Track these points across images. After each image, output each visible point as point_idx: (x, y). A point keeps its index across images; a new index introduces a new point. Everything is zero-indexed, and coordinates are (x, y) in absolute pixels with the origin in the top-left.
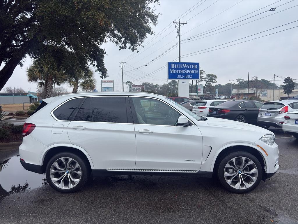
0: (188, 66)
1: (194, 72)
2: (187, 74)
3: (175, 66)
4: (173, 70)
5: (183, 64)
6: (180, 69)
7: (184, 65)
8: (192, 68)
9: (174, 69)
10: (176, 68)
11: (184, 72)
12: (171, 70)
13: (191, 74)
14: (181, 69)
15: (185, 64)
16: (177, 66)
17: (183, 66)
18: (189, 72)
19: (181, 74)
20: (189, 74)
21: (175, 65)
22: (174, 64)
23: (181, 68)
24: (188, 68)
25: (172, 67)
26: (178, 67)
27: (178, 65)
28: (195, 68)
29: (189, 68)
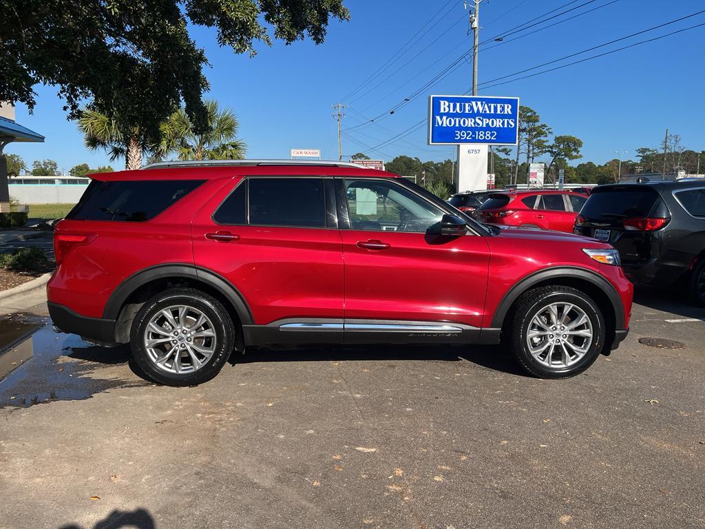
0: (486, 106)
1: (503, 124)
2: (482, 129)
3: (449, 106)
4: (444, 118)
5: (474, 103)
6: (463, 115)
7: (477, 104)
8: (499, 112)
9: (448, 115)
10: (451, 111)
11: (474, 123)
12: (438, 118)
13: (495, 129)
14: (468, 116)
15: (479, 103)
16: (455, 107)
17: (472, 108)
18: (487, 124)
19: (467, 129)
20: (488, 128)
21: (452, 104)
22: (447, 103)
23: (467, 111)
24: (485, 111)
25: (442, 111)
26: (458, 111)
27: (458, 105)
28: (506, 113)
29: (488, 112)
